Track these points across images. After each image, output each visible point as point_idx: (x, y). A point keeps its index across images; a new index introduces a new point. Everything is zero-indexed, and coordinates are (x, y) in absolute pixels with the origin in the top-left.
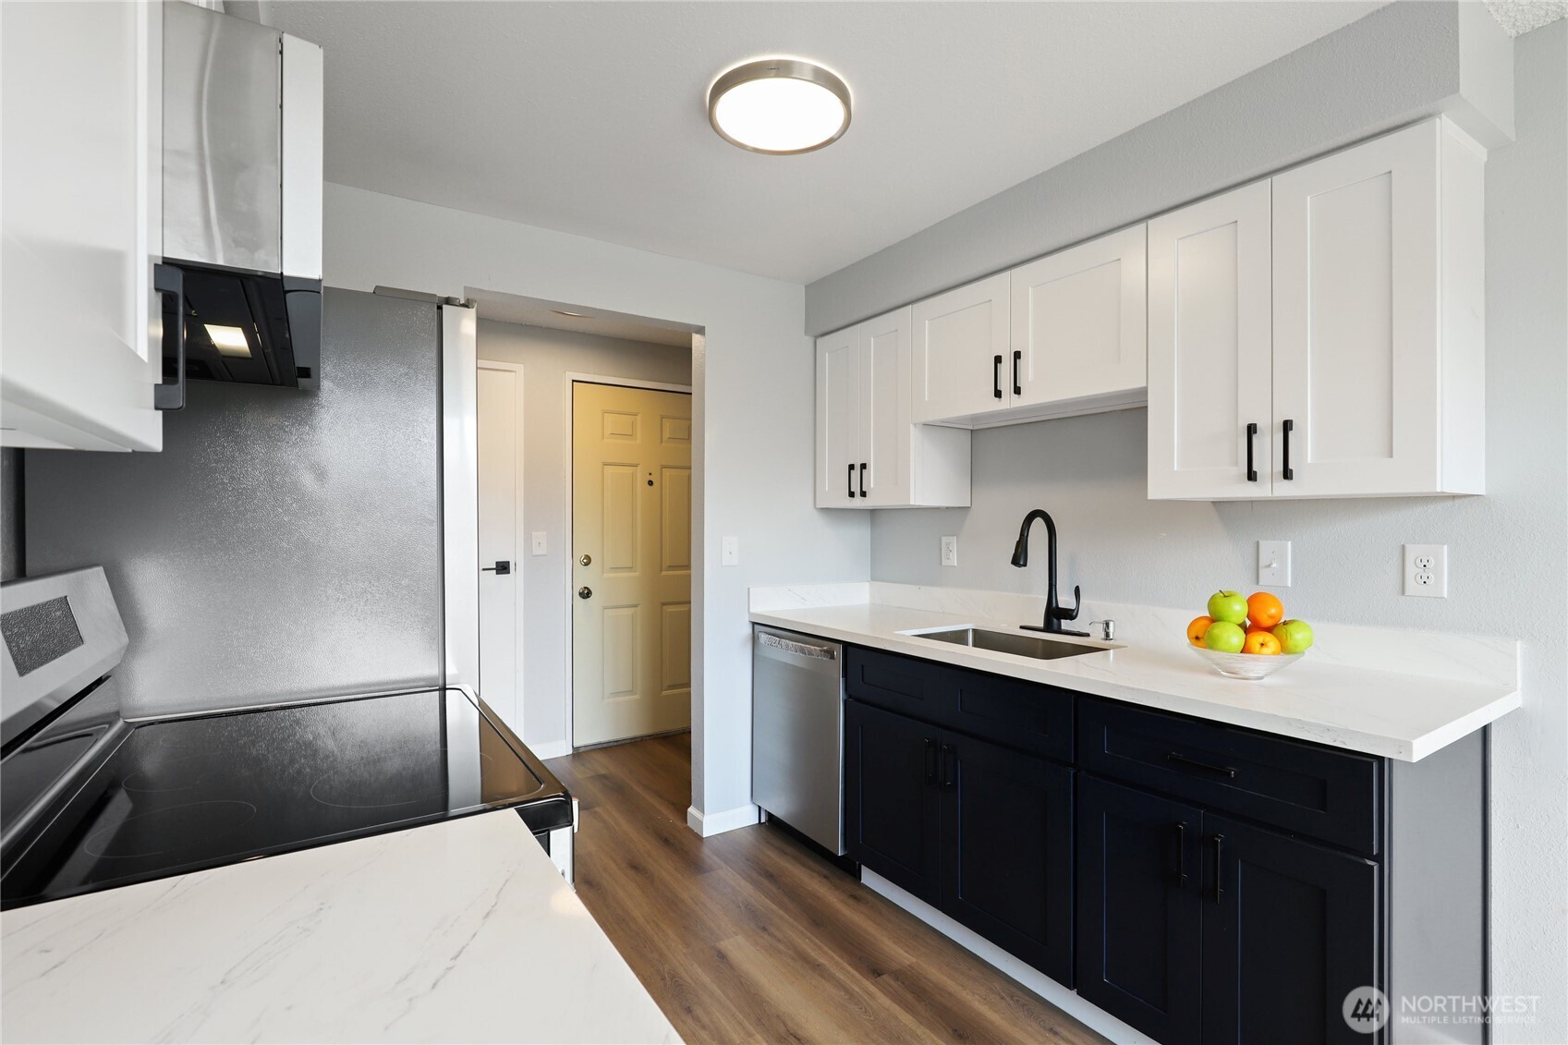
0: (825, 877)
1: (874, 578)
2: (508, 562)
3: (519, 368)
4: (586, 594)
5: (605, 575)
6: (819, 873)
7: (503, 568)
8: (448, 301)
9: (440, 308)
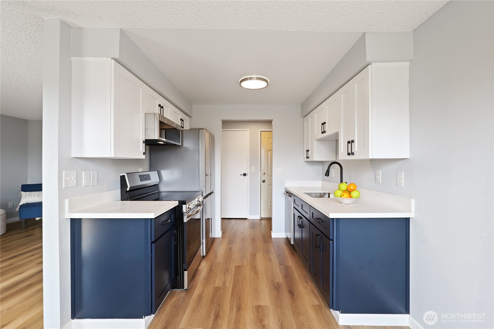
0: (290, 249)
1: (323, 180)
2: (246, 174)
3: (248, 130)
4: (264, 181)
5: (269, 177)
6: (289, 248)
7: (245, 175)
8: (200, 129)
9: (199, 130)
